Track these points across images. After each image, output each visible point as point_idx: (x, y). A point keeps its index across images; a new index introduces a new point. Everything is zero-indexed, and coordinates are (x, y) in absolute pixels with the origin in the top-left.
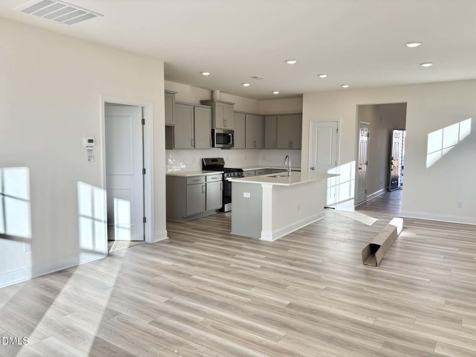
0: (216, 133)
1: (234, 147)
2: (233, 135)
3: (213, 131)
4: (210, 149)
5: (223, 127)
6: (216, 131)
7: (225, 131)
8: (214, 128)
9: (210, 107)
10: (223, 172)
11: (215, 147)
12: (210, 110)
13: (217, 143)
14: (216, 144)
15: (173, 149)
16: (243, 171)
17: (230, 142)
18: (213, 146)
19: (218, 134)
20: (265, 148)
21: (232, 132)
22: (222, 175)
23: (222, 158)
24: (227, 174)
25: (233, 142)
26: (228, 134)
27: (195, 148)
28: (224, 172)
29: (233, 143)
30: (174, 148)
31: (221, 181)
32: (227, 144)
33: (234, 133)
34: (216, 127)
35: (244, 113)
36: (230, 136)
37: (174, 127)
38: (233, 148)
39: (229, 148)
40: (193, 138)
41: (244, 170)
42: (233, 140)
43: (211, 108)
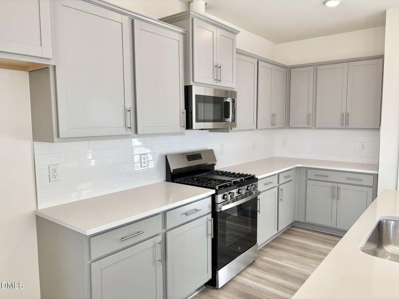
0: (197, 96)
1: (236, 127)
2: (234, 101)
3: (188, 90)
4: (182, 134)
5: (211, 82)
6: (196, 91)
7: (217, 93)
8: (192, 83)
9: (181, 30)
10: (213, 192)
11: (194, 128)
12: (180, 38)
13: (199, 118)
14: (197, 121)
15: (55, 139)
16: (257, 180)
17: (228, 117)
18: (189, 126)
19: (201, 99)
20: (290, 126)
21: (233, 94)
22: (210, 199)
23: (212, 151)
24: (224, 195)
25: (235, 116)
26: (223, 98)
27: (136, 132)
28: (216, 190)
29: (234, 120)
30: (58, 136)
31: (208, 214)
32: (221, 120)
33: (236, 97)
34: (196, 80)
35: (255, 58)
36: (229, 102)
37: (54, 67)
38: (233, 129)
39: (225, 130)
40: (129, 105)
41: (259, 177)
42: (234, 112)
43: (181, 33)
